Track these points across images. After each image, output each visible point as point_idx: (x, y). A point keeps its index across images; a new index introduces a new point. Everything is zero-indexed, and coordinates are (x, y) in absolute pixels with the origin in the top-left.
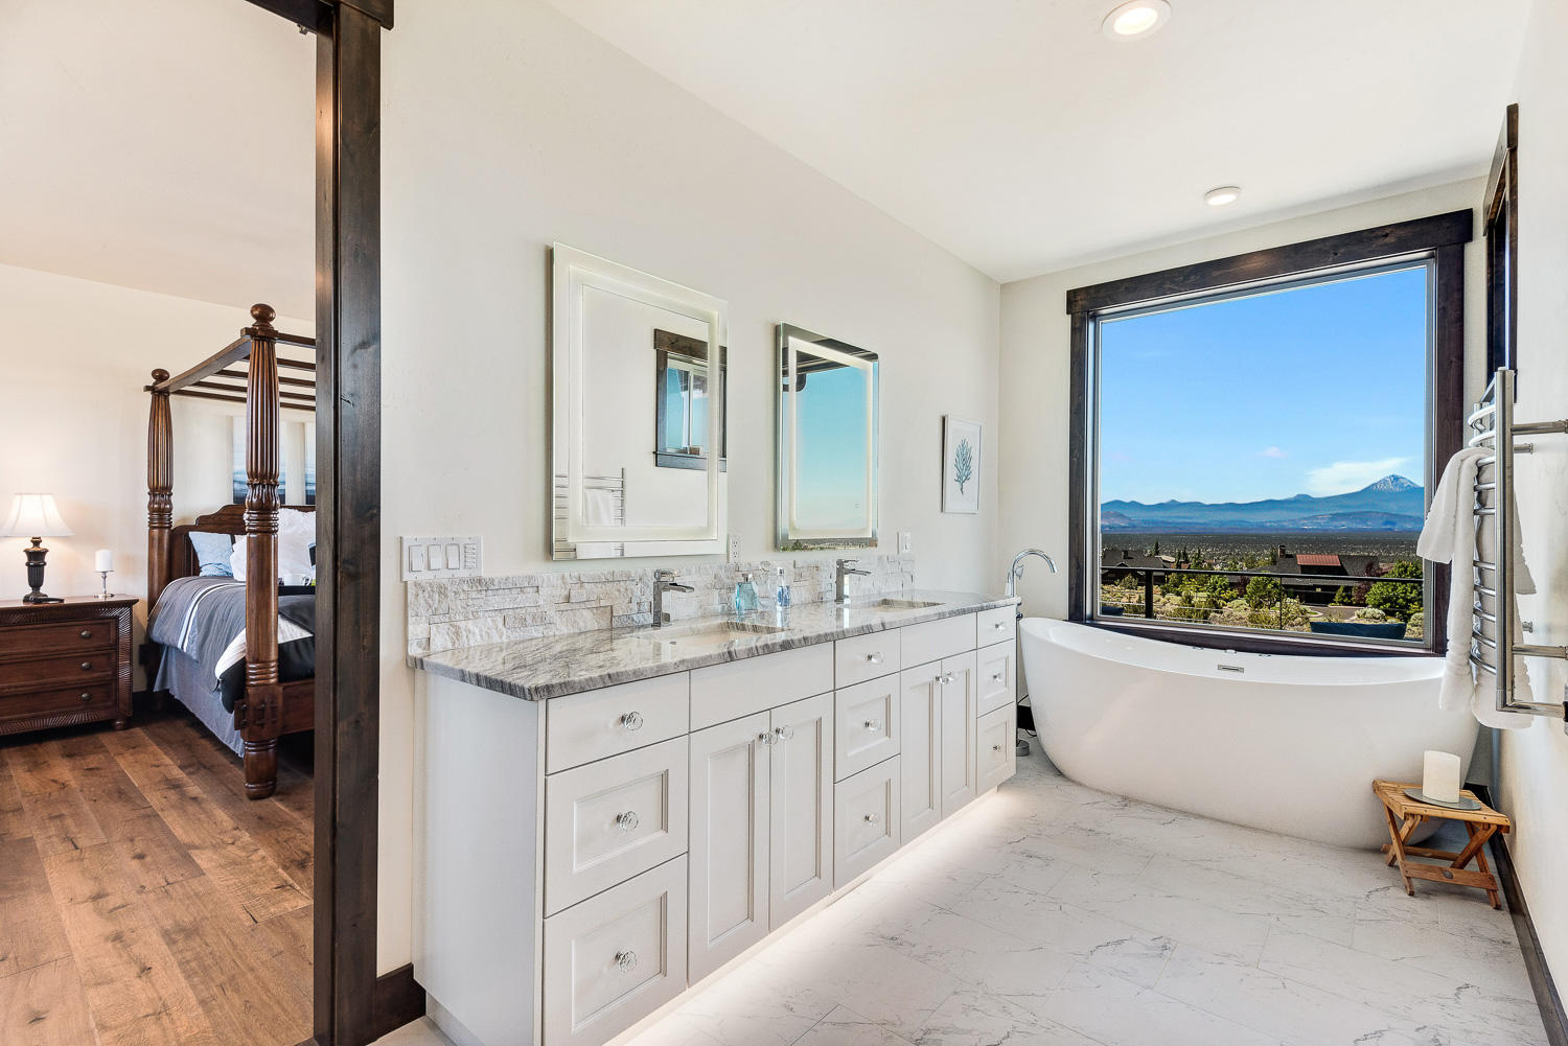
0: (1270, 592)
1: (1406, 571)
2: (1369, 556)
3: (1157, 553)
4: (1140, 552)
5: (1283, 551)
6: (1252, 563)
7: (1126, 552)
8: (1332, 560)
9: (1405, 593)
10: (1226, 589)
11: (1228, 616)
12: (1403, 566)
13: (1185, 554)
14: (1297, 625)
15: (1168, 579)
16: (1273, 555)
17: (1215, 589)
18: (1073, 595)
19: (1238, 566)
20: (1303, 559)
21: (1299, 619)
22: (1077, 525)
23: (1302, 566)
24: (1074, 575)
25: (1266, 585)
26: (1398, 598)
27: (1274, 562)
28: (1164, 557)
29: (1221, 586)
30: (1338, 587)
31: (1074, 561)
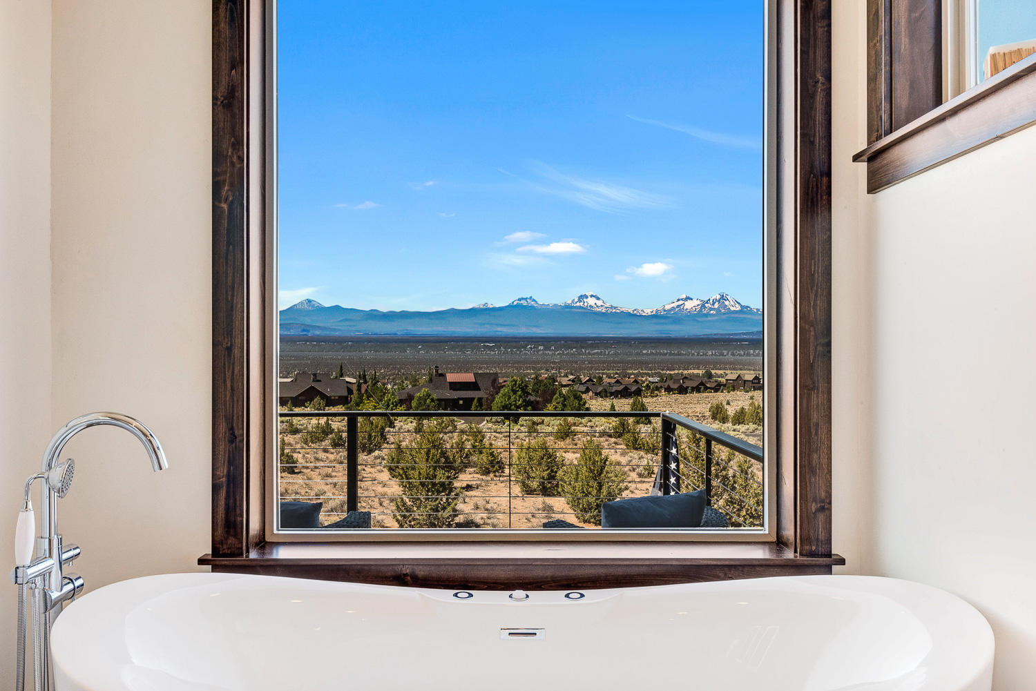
0: (429, 406)
1: (516, 384)
2: (490, 373)
3: (342, 376)
4: (328, 375)
5: (437, 371)
6: (415, 382)
7: (315, 375)
8: (469, 377)
9: (515, 401)
10: (397, 405)
11: (399, 429)
12: (514, 380)
13: (365, 376)
14: (449, 432)
15: (351, 398)
16: (430, 374)
17: (388, 406)
18: (222, 503)
19: (404, 384)
20: (451, 377)
21: (450, 427)
22: (229, 349)
23: (450, 383)
24: (222, 458)
25: (426, 400)
26: (511, 406)
27: (431, 380)
28: (348, 379)
29: (393, 404)
30: (474, 399)
31: (223, 427)
